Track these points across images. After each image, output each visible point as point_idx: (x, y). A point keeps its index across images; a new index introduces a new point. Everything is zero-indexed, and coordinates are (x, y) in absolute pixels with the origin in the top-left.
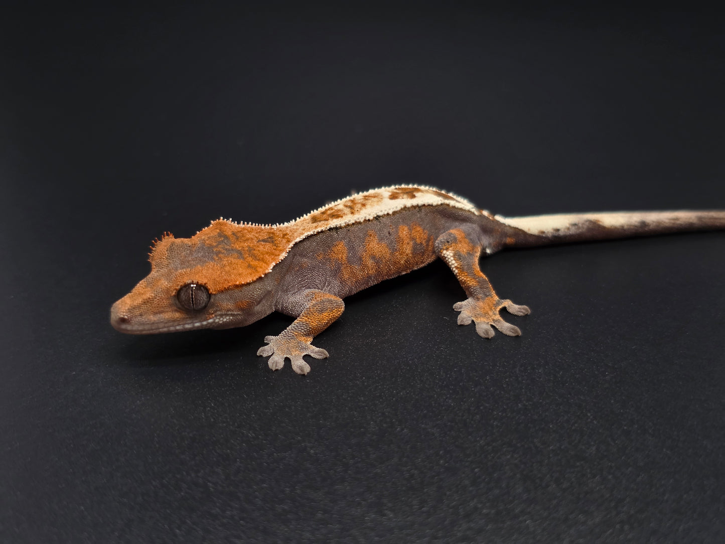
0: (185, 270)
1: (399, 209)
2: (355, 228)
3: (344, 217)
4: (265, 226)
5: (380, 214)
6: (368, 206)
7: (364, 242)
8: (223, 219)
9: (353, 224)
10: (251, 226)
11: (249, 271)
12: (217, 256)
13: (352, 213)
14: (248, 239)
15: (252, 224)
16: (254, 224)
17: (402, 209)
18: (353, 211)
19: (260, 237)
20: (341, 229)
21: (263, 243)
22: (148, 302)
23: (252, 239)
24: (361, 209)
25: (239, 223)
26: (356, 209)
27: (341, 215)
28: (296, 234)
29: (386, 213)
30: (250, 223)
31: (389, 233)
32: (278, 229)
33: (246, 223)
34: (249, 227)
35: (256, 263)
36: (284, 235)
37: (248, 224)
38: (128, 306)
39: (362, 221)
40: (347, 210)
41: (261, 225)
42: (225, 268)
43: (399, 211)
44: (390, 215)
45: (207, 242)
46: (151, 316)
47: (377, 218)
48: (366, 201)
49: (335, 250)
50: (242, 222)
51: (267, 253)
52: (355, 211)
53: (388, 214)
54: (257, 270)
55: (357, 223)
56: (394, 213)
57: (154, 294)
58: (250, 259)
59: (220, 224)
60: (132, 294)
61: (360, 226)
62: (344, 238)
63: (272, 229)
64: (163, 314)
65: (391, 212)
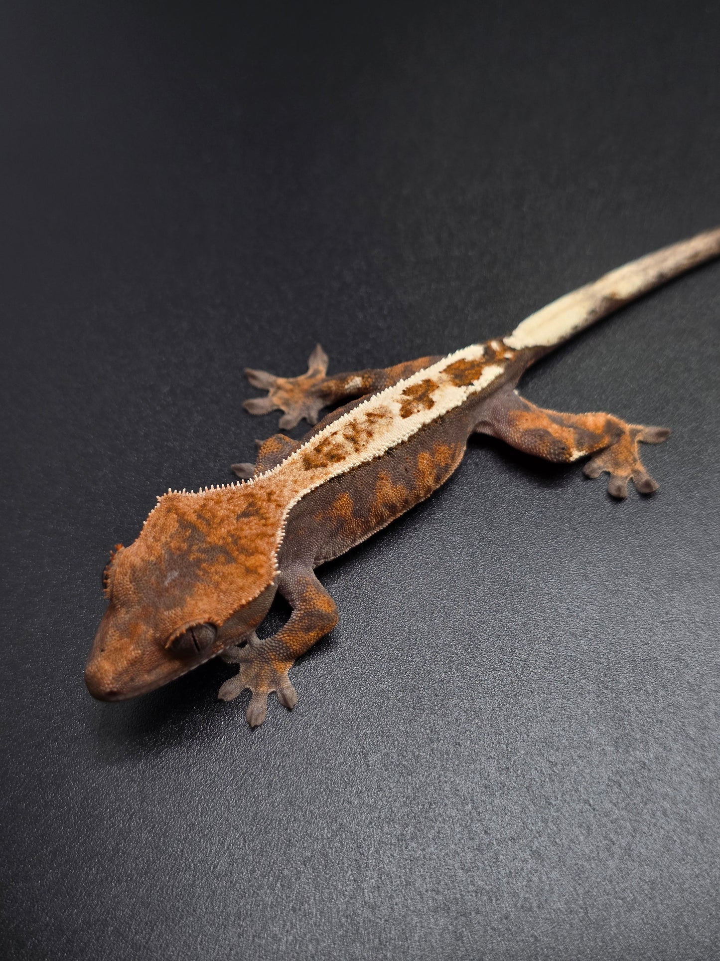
0: (174, 612)
1: (416, 430)
2: (363, 472)
3: (347, 458)
4: (235, 484)
5: (393, 445)
6: (376, 436)
7: (373, 489)
8: (173, 491)
9: (359, 467)
10: (214, 490)
11: (251, 579)
12: (199, 568)
13: (357, 450)
14: (222, 520)
15: (215, 487)
16: (218, 486)
17: (420, 430)
18: (358, 446)
19: (237, 509)
20: (344, 476)
21: (245, 520)
22: (135, 662)
23: (228, 517)
24: (367, 442)
25: (196, 491)
26: (361, 443)
27: (343, 455)
28: (286, 492)
29: (400, 441)
30: (212, 486)
31: (406, 470)
32: (256, 485)
33: (206, 488)
34: (213, 493)
35: (253, 561)
36: (270, 494)
37: (209, 488)
38: (111, 674)
39: (370, 460)
40: (349, 446)
41: (230, 485)
42: (221, 587)
43: (417, 434)
44: (406, 443)
45: (172, 545)
46: (146, 676)
47: (390, 452)
48: (373, 426)
49: (337, 505)
50: (201, 488)
51: (258, 535)
52: (360, 445)
53: (403, 442)
54: (259, 574)
55: (365, 464)
56: (411, 438)
57: (141, 650)
58: (242, 558)
59: (171, 499)
60: (106, 652)
61: (368, 468)
62: (348, 488)
63: (247, 486)
64: (160, 667)
65: (406, 439)
